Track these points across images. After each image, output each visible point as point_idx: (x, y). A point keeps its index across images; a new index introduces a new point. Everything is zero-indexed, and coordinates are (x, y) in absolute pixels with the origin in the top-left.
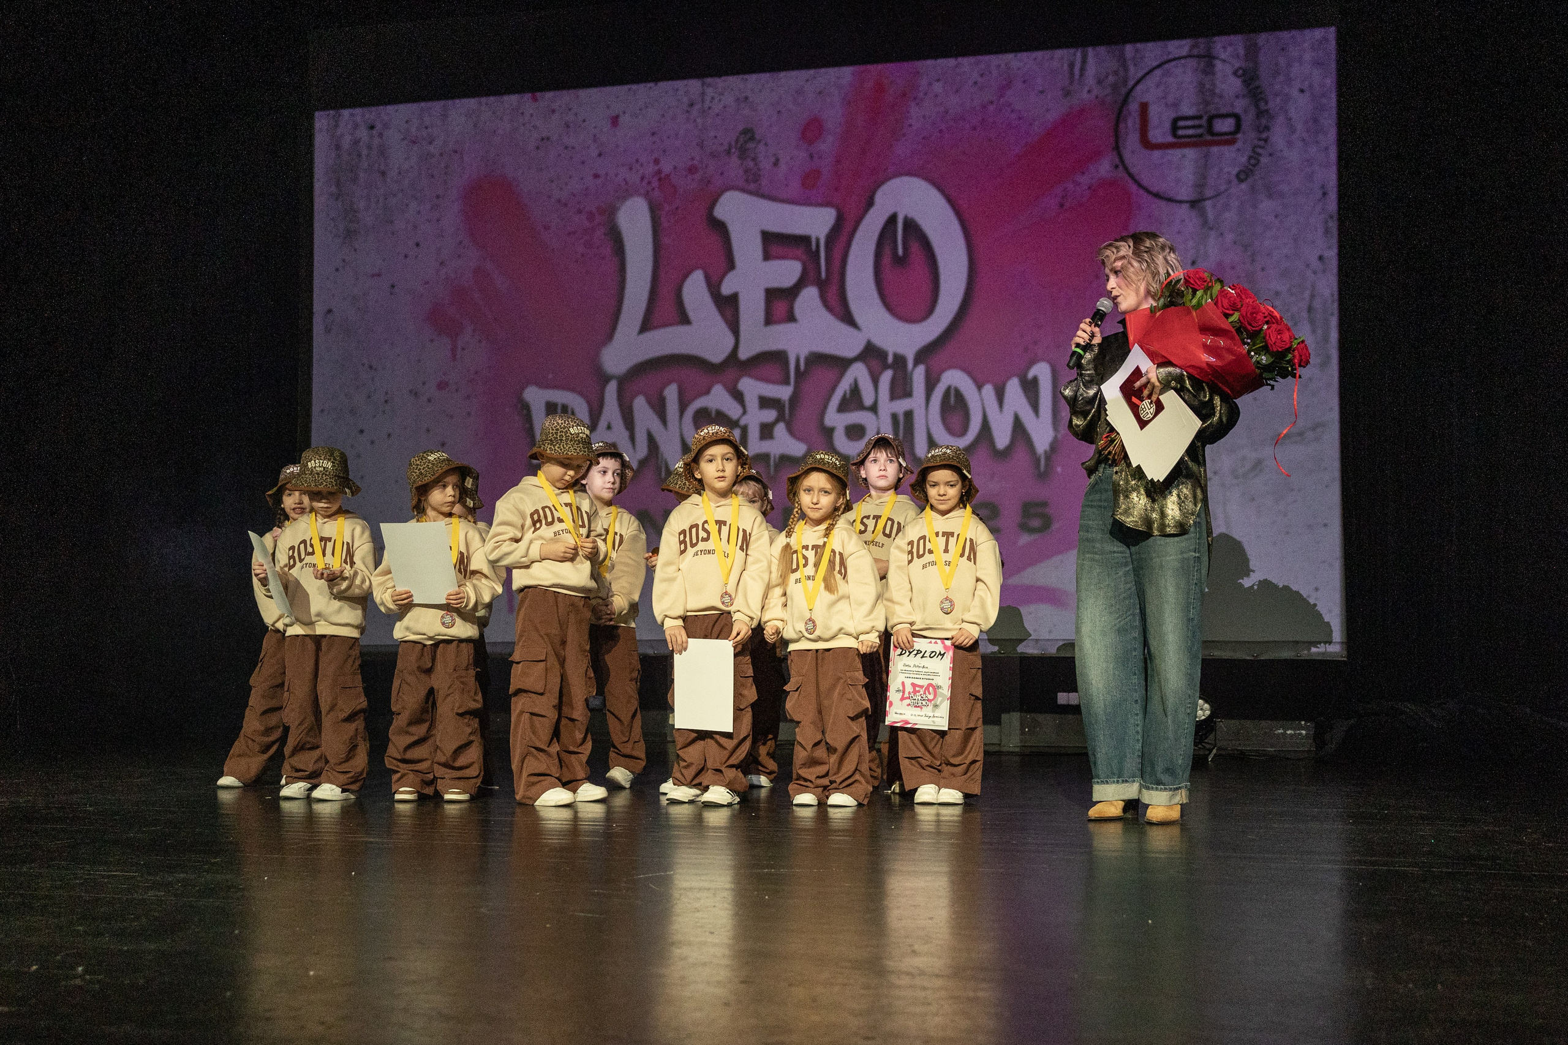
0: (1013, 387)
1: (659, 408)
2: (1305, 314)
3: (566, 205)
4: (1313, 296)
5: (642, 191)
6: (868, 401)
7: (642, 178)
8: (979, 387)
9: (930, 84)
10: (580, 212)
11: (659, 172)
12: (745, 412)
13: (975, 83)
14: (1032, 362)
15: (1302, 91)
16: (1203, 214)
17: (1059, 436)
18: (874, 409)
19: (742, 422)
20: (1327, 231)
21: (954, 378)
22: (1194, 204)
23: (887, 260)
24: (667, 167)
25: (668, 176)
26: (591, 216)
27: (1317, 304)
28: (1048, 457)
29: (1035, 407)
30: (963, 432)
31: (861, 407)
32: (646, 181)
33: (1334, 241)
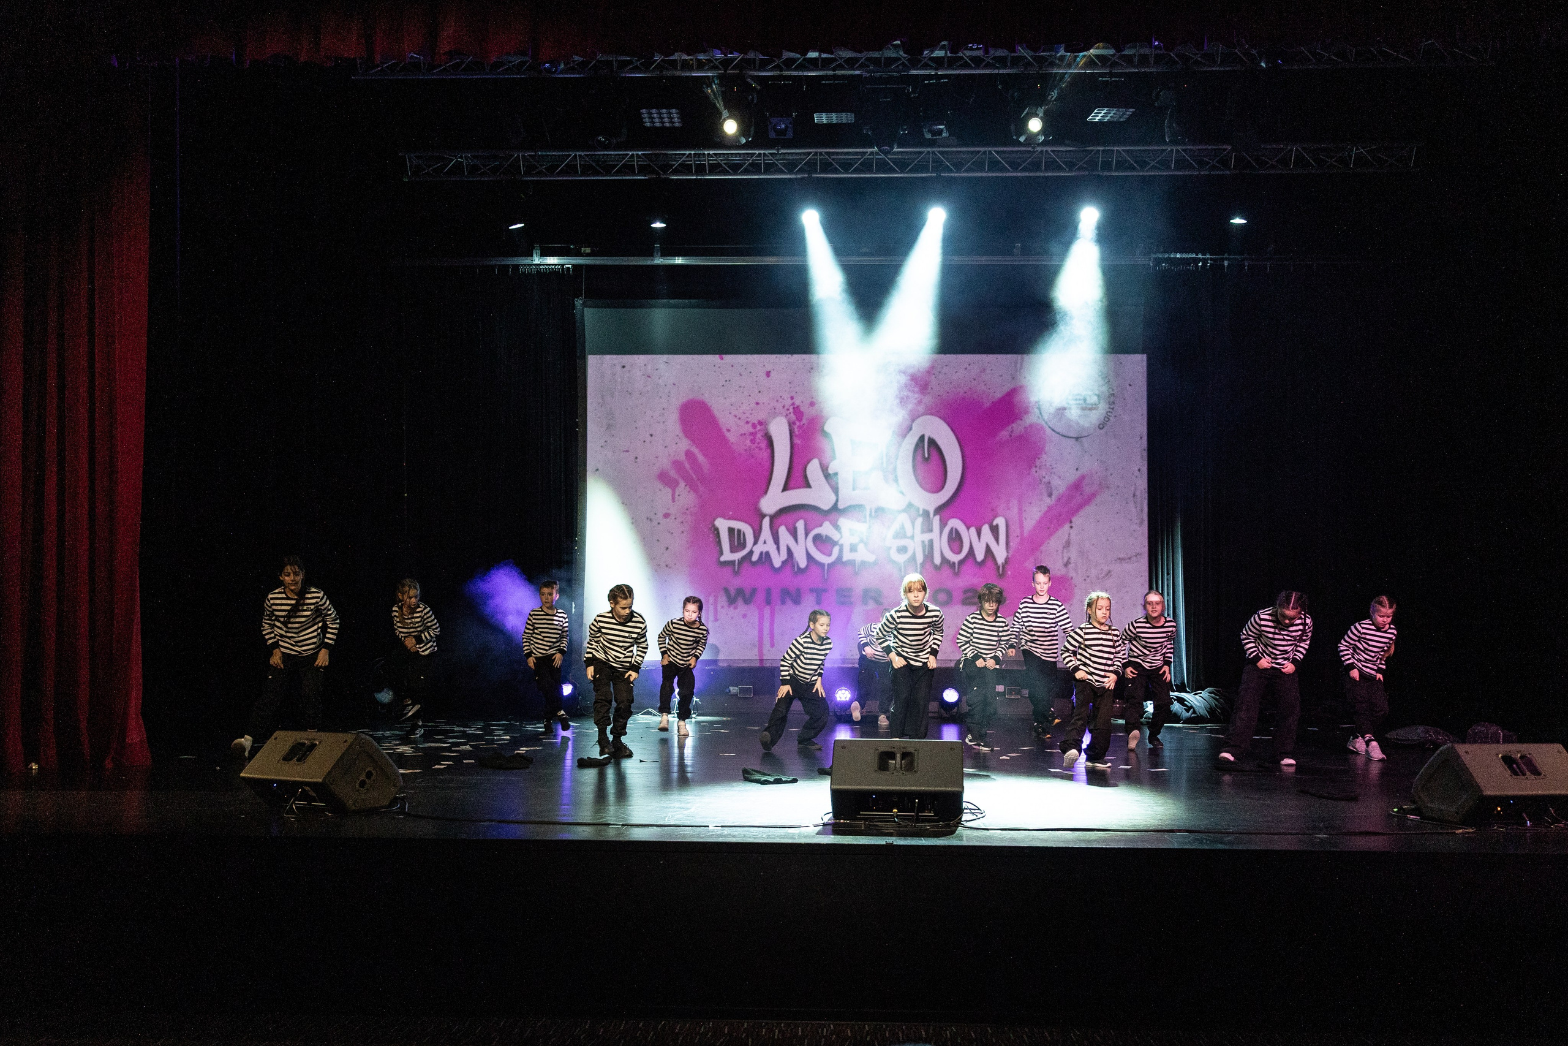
0: (986, 529)
1: (794, 533)
2: (1131, 498)
3: (740, 418)
4: (1136, 489)
5: (784, 414)
6: (909, 534)
7: (784, 407)
8: (968, 528)
9: (943, 367)
10: (747, 422)
11: (793, 404)
12: (841, 537)
13: (966, 369)
14: (996, 516)
15: (1130, 385)
16: (1082, 446)
17: (1010, 555)
18: (912, 537)
19: (840, 543)
20: (1142, 456)
21: (955, 523)
22: (1077, 439)
23: (919, 458)
24: (797, 402)
25: (798, 407)
26: (754, 426)
27: (1138, 493)
28: (1003, 567)
29: (997, 539)
30: (959, 552)
31: (905, 536)
32: (785, 408)
33: (1146, 463)
